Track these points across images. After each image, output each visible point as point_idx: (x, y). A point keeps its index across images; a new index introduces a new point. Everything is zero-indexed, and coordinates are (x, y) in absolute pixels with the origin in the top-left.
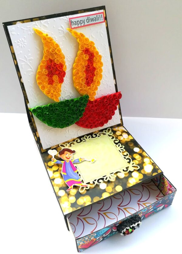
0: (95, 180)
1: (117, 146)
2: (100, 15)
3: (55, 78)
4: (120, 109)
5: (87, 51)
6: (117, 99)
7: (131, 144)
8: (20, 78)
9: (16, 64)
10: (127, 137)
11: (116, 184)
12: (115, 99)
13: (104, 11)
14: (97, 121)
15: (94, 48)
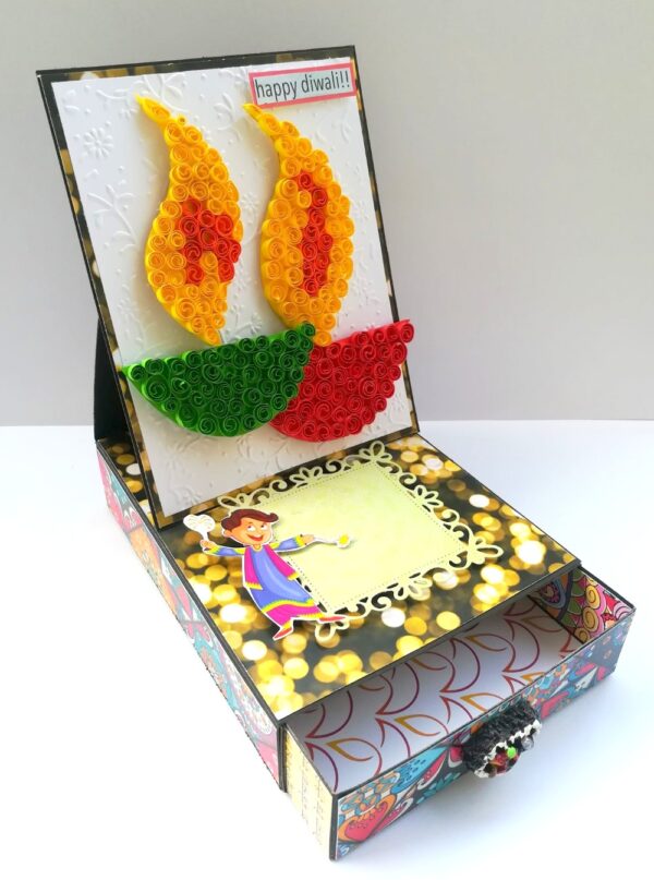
0: (365, 600)
1: (415, 492)
2: (343, 70)
3: (209, 262)
4: (407, 379)
5: (305, 180)
6: (399, 344)
7: (458, 485)
8: (90, 259)
9: (76, 211)
10: (440, 467)
11: (437, 607)
12: (392, 343)
13: (353, 61)
14: (340, 414)
15: (328, 173)
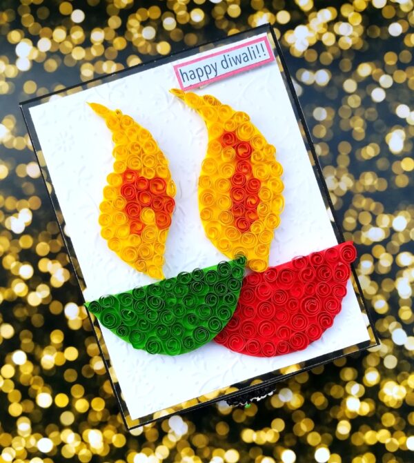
5: (228, 138)
6: (340, 264)
8: (61, 224)
9: (50, 191)
12: (333, 264)
13: (270, 35)
14: (284, 331)
